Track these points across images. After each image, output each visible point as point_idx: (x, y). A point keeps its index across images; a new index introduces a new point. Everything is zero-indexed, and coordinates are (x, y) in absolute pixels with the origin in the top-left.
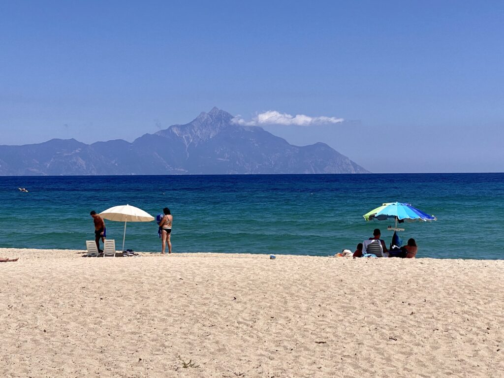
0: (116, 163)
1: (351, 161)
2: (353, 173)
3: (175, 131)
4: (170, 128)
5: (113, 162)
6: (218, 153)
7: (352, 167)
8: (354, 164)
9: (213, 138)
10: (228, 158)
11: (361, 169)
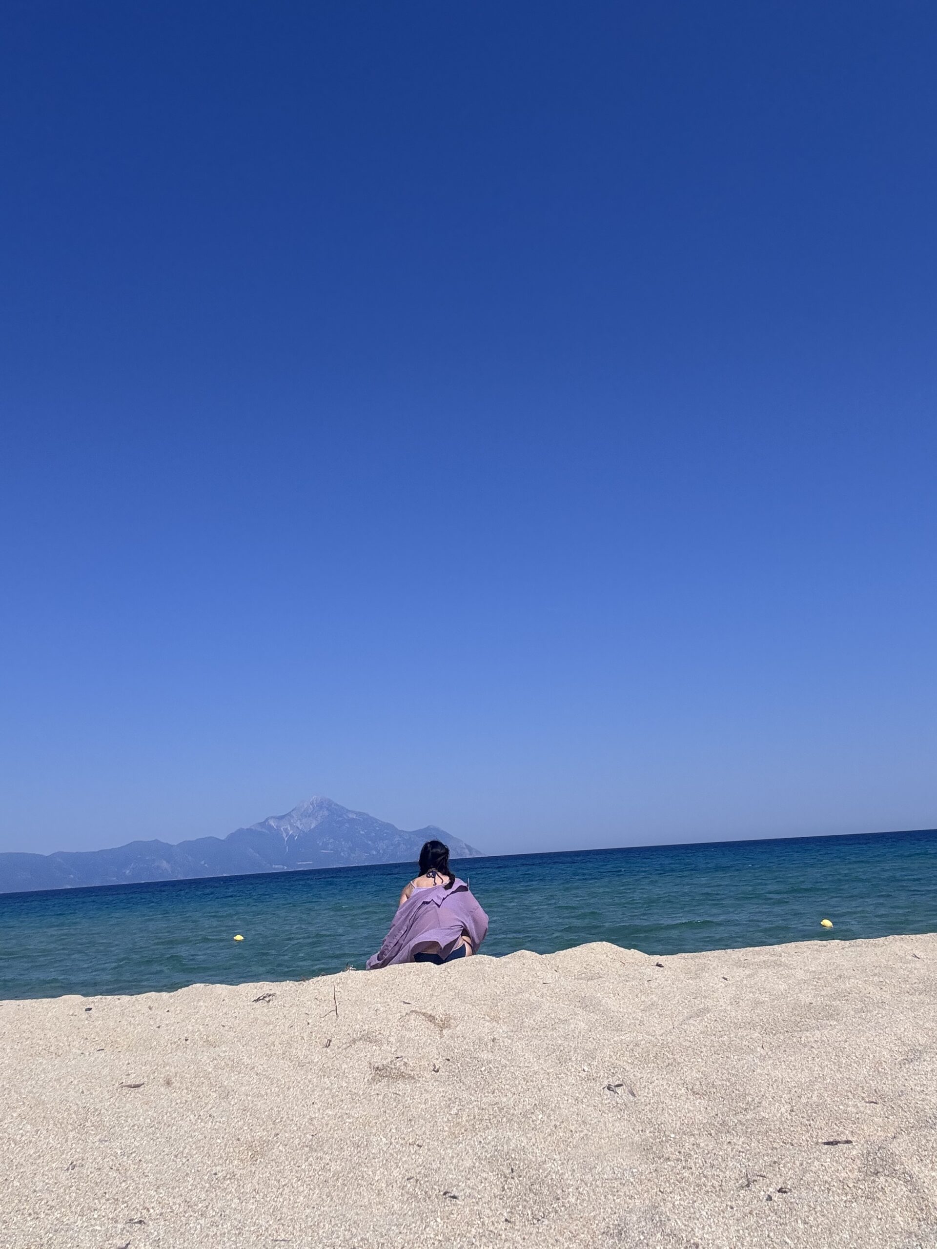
0: (205, 864)
1: (466, 845)
2: (467, 857)
3: (272, 823)
4: (267, 820)
5: (203, 862)
6: (320, 844)
7: (467, 851)
8: (468, 847)
9: (315, 828)
10: (331, 850)
11: (477, 852)
